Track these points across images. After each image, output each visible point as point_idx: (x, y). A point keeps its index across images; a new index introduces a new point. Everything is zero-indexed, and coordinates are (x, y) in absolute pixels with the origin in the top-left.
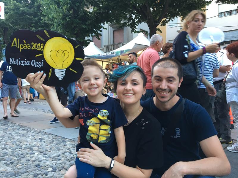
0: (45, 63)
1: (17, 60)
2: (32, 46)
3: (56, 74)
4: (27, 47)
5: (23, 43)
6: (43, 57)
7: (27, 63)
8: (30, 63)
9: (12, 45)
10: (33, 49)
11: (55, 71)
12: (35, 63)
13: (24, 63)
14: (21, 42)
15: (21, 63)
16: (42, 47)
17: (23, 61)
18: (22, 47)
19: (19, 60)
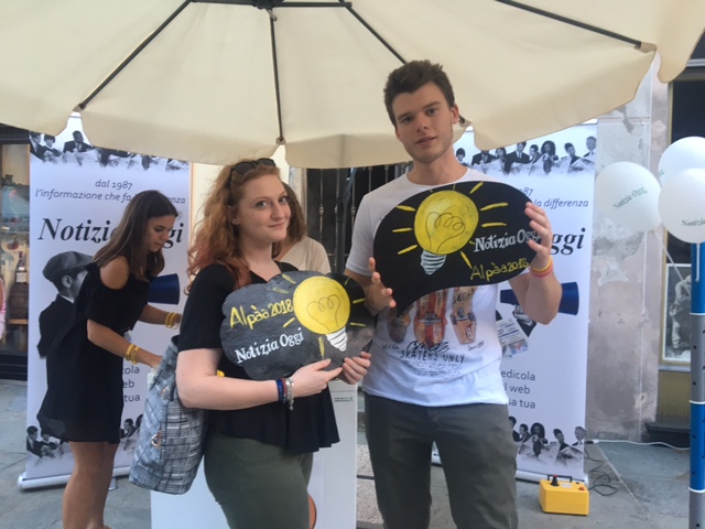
0: (306, 331)
1: (251, 348)
2: (270, 311)
3: (332, 343)
4: (262, 316)
5: (251, 312)
6: (297, 324)
7: (273, 346)
8: (279, 344)
9: (232, 323)
10: (273, 315)
11: (329, 339)
12: (287, 339)
13: (266, 349)
14: (249, 312)
15: (261, 351)
16: (289, 305)
17: (263, 346)
18: (252, 319)
19: (255, 347)
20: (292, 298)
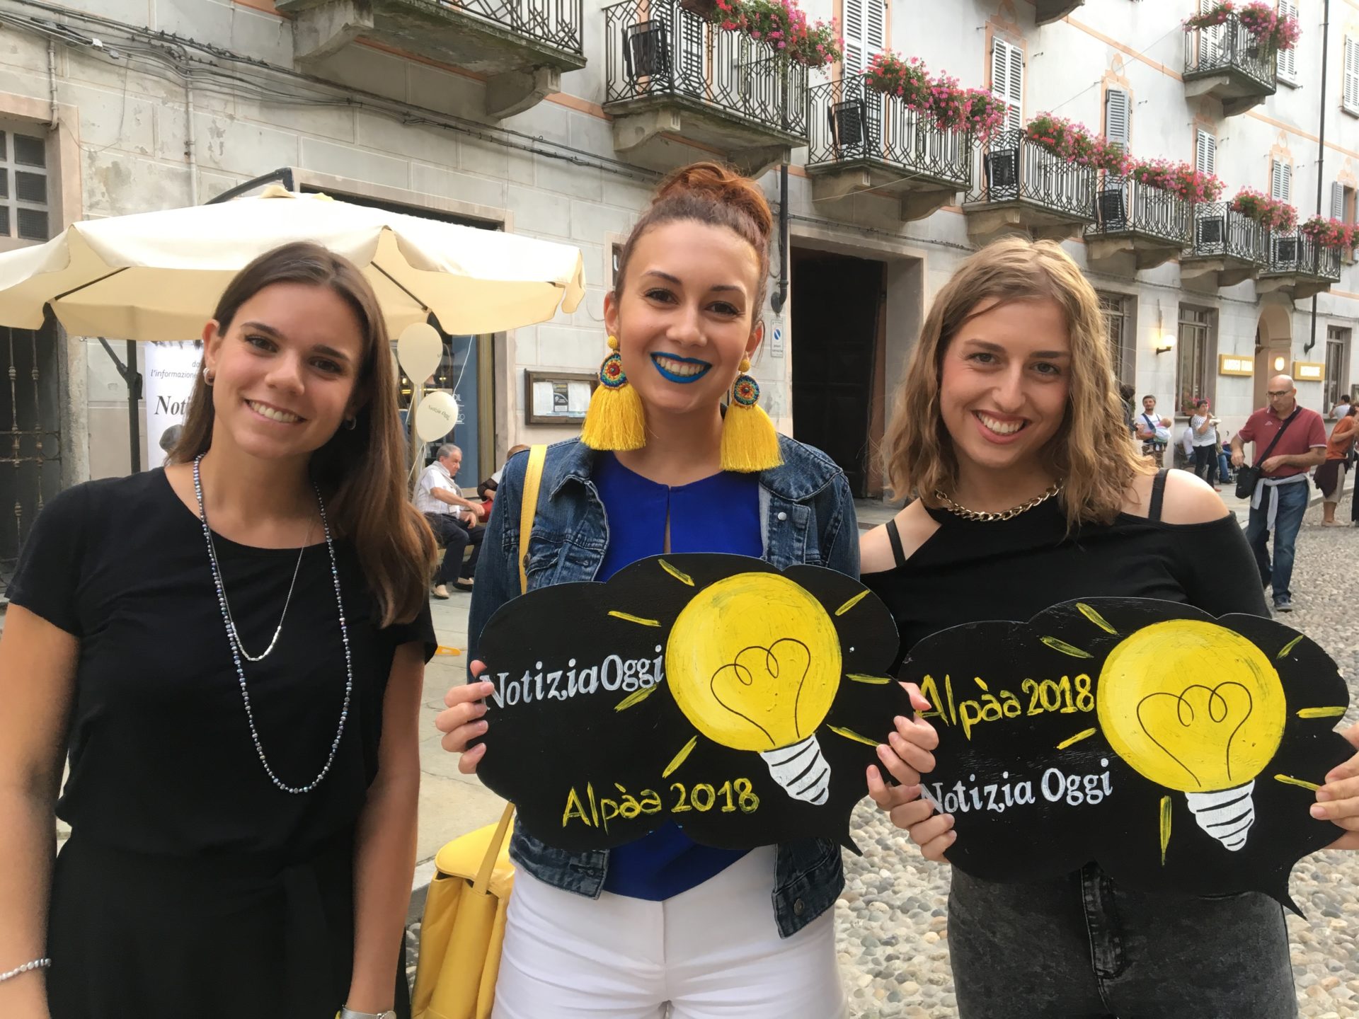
1: (959, 788)
2: (1025, 700)
3: (1203, 821)
4: (1002, 710)
5: (976, 693)
6: (1100, 743)
7: (1019, 794)
8: (1037, 792)
10: (1033, 711)
11: (1193, 808)
12: (1063, 783)
13: (1000, 797)
15: (985, 799)
16: (1084, 692)
17: (991, 789)
18: (973, 715)
19: (969, 786)
20: (1095, 674)
